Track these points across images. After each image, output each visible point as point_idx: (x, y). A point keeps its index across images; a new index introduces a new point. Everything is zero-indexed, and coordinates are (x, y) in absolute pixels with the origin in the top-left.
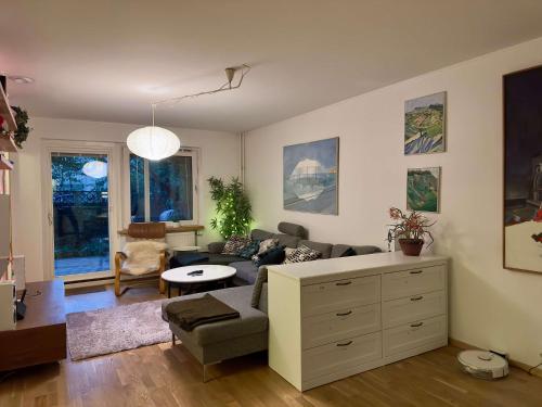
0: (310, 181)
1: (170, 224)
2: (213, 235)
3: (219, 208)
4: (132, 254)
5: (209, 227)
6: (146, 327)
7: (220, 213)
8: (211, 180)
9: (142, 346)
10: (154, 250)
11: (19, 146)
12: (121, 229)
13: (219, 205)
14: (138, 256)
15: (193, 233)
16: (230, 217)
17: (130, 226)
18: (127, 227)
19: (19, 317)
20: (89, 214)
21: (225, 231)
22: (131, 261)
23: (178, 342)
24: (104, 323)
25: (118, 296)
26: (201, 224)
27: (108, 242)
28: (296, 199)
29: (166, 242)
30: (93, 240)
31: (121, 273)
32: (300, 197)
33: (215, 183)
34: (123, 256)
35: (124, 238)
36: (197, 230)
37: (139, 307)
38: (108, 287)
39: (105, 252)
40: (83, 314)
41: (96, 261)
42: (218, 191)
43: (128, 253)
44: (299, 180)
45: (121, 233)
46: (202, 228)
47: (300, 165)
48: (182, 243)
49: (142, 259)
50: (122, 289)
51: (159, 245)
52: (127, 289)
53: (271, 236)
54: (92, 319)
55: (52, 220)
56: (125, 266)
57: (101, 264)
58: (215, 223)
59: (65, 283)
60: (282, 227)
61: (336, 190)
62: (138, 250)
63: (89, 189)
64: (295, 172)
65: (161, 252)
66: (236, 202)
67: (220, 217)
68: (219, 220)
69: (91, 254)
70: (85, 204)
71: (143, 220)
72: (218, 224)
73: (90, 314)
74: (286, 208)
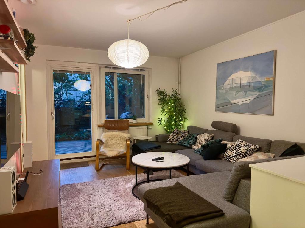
0: (244, 89)
1: (131, 121)
2: (159, 129)
3: (163, 111)
4: (107, 141)
5: (156, 124)
6: (121, 203)
7: (164, 114)
8: (158, 91)
9: (121, 223)
10: (121, 138)
11: (28, 59)
12: (99, 124)
13: (163, 108)
14: (111, 142)
15: (146, 127)
16: (171, 117)
17: (106, 121)
18: (103, 122)
19: (19, 198)
20: (78, 114)
21: (167, 127)
22: (106, 146)
23: (151, 221)
24: (89, 196)
25: (97, 170)
26: (151, 121)
27: (90, 131)
28: (229, 103)
29: (128, 133)
30: (81, 130)
31: (100, 155)
32: (232, 102)
33: (161, 93)
34: (101, 142)
35: (101, 129)
36: (148, 125)
37: (113, 182)
38: (90, 163)
39: (88, 138)
40: (73, 186)
41: (82, 143)
42: (163, 98)
43: (104, 140)
44: (232, 89)
45: (99, 126)
46: (152, 124)
47: (233, 76)
48: (139, 134)
49: (114, 144)
50: (100, 165)
51: (125, 135)
52: (104, 165)
53: (206, 131)
54: (80, 191)
55: (54, 116)
56: (102, 149)
57: (85, 146)
58: (160, 121)
59: (61, 160)
60: (215, 124)
61: (272, 94)
62: (110, 138)
63: (78, 99)
64: (227, 82)
65: (127, 140)
66: (175, 107)
67: (164, 117)
68: (163, 119)
69: (79, 139)
70: (76, 109)
71: (114, 118)
72: (163, 122)
73: (79, 187)
74: (217, 111)
